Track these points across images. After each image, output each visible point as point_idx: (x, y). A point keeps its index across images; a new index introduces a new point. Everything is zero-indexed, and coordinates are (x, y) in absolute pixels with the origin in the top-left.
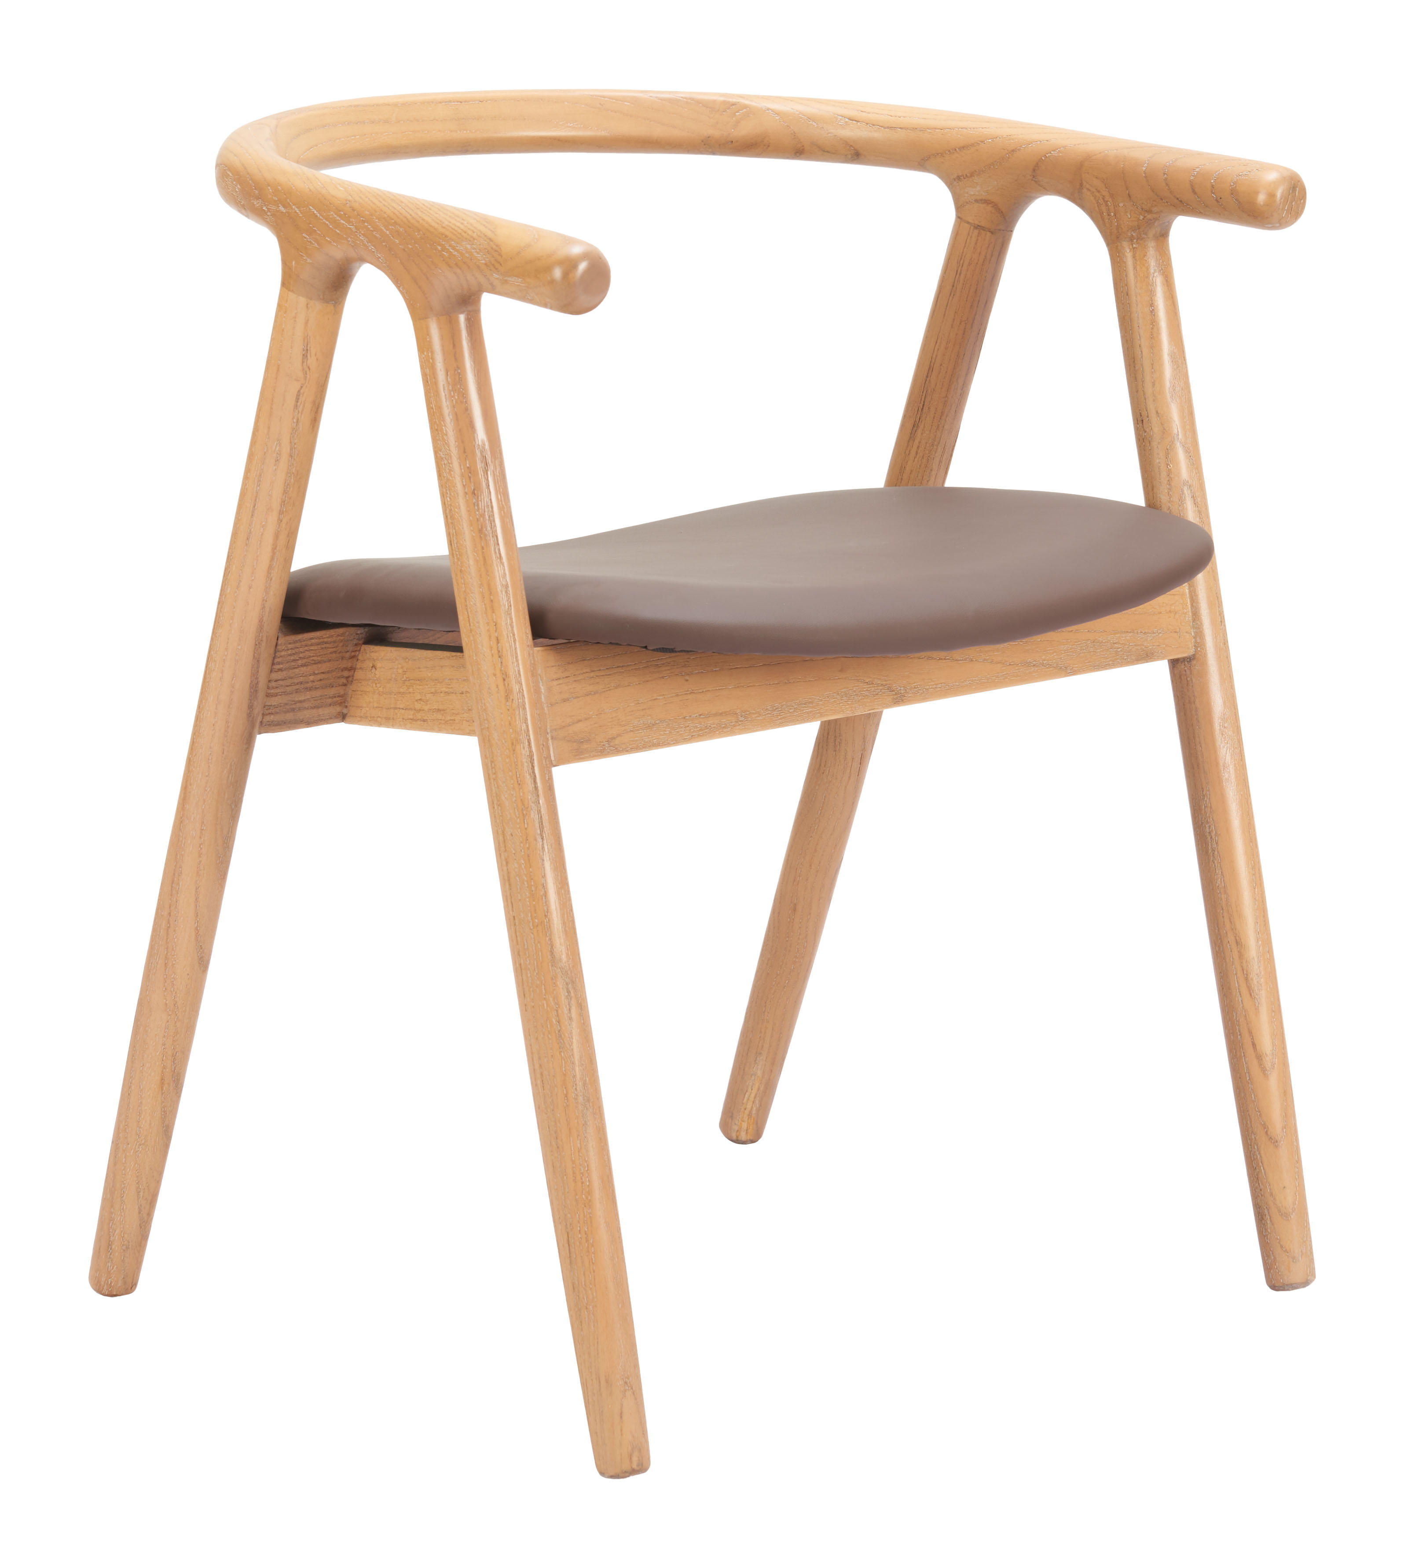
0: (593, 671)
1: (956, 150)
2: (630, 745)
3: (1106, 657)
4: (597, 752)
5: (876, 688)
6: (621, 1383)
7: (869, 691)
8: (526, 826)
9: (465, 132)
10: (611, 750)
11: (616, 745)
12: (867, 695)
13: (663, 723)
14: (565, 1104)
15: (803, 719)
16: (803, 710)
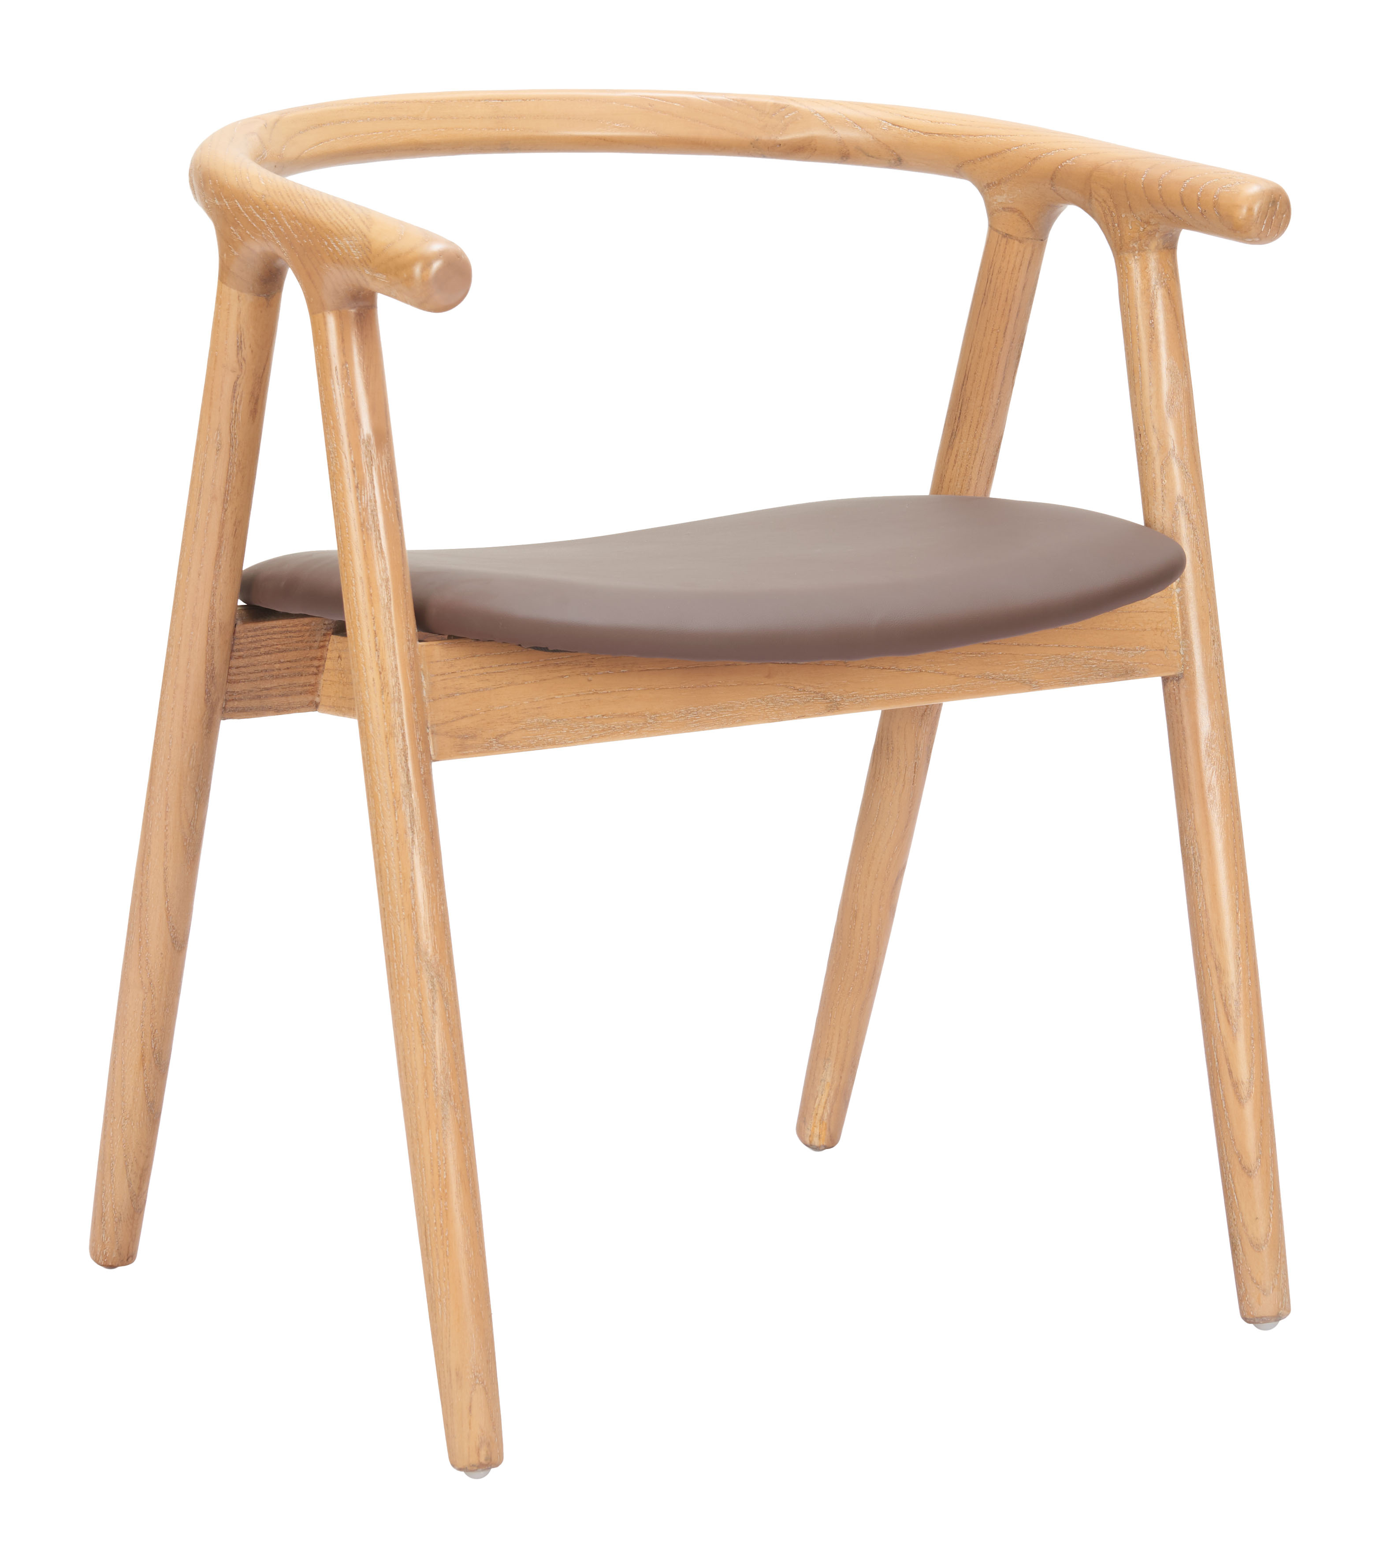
0: (483, 668)
1: (986, 157)
2: (520, 742)
3: (1078, 673)
4: (483, 748)
5: (808, 695)
6: (471, 1377)
7: (799, 698)
8: (397, 819)
9: (504, 130)
10: (499, 747)
11: (505, 742)
12: (796, 702)
13: (560, 722)
14: (425, 1097)
15: (722, 723)
16: (721, 715)
